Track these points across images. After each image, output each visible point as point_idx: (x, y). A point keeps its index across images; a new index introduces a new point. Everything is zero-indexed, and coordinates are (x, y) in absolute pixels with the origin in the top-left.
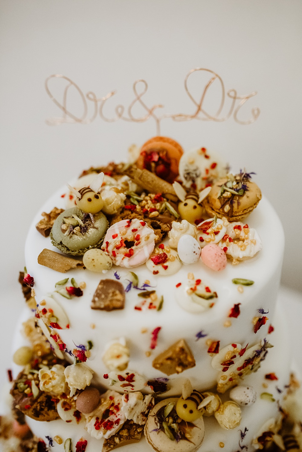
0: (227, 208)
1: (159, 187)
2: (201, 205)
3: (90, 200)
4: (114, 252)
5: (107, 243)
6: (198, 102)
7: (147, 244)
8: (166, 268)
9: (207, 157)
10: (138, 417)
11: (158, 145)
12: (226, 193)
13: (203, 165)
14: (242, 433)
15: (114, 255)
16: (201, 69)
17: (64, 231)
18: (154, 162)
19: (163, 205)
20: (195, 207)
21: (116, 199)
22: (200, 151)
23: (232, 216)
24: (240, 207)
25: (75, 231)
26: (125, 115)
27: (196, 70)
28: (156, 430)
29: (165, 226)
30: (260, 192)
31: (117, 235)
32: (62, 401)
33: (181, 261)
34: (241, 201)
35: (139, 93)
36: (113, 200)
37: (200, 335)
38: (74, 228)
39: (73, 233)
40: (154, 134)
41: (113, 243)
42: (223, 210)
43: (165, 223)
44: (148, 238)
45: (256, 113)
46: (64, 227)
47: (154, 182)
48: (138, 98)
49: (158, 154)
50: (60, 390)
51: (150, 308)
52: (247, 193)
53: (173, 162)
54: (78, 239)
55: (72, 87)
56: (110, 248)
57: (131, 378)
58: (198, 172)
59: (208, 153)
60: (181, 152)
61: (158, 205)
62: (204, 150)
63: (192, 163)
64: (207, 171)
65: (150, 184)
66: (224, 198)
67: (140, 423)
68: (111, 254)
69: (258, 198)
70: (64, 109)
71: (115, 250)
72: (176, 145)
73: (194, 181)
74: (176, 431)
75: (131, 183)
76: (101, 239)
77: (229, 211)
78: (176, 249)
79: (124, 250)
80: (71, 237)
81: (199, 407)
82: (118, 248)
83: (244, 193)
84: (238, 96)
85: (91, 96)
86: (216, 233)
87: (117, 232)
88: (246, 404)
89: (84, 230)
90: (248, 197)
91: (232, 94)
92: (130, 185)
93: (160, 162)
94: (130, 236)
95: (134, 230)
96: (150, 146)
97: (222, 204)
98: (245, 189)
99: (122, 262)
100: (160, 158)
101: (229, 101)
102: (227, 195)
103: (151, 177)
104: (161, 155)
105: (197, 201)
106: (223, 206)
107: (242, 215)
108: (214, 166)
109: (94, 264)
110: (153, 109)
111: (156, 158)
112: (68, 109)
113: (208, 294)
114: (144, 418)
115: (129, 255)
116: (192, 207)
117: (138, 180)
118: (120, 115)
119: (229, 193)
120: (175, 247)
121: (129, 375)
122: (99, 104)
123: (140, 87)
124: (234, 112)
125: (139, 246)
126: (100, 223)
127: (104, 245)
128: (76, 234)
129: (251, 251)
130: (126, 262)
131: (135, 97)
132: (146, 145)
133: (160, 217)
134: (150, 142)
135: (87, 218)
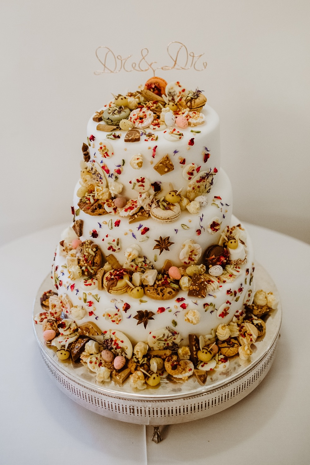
0: (189, 104)
1: (155, 98)
2: (176, 104)
3: (122, 99)
4: (134, 122)
5: (131, 117)
6: (175, 60)
7: (150, 118)
8: (159, 127)
9: (180, 86)
10: (146, 206)
11: (154, 81)
12: (188, 97)
13: (178, 90)
14: (201, 218)
15: (134, 123)
16: (175, 42)
17: (109, 113)
18: (152, 88)
19: (158, 105)
20: (173, 105)
21: (134, 101)
22: (176, 83)
23: (192, 109)
24: (195, 103)
25: (115, 112)
26: (137, 68)
27: (173, 43)
28: (156, 207)
29: (159, 113)
30: (206, 98)
31: (135, 115)
32: (107, 203)
33: (166, 125)
34: (195, 101)
35: (144, 56)
36: (133, 102)
37: (176, 152)
38: (114, 111)
39: (114, 114)
40: (153, 76)
41: (134, 118)
42: (187, 105)
43: (158, 112)
44: (150, 114)
45: (205, 65)
46: (110, 111)
47: (153, 95)
48: (144, 58)
49: (155, 84)
50: (106, 197)
51: (152, 140)
52: (199, 98)
53: (162, 89)
54: (117, 116)
55: (110, 52)
56: (132, 120)
57: (143, 180)
58: (175, 93)
59: (180, 84)
60: (166, 84)
61: (155, 105)
62: (178, 83)
63: (172, 88)
64: (180, 93)
65: (151, 96)
66: (187, 100)
67: (148, 209)
68: (133, 122)
69: (204, 100)
70: (104, 65)
71: (135, 120)
72: (164, 81)
73: (173, 97)
74: (166, 206)
75: (141, 97)
76: (127, 117)
77: (190, 106)
78: (164, 122)
79: (138, 120)
80: (113, 115)
81: (177, 194)
82: (136, 120)
83: (197, 97)
84: (194, 55)
85: (119, 57)
86: (183, 113)
87: (135, 113)
88: (203, 203)
89: (119, 112)
90: (199, 99)
91: (192, 55)
92: (140, 98)
93: (155, 89)
94: (141, 114)
95: (144, 112)
96: (150, 81)
97: (186, 102)
98: (198, 96)
99: (138, 125)
100: (155, 86)
101: (190, 58)
102: (189, 98)
103: (151, 93)
104: (156, 85)
105: (174, 103)
106: (187, 103)
107: (197, 108)
108: (184, 91)
109: (125, 124)
110: (151, 64)
111: (153, 86)
112: (106, 66)
113: (178, 133)
114: (150, 207)
115: (142, 122)
116: (172, 105)
117: (145, 94)
118: (134, 68)
119: (190, 97)
120: (164, 121)
121: (142, 178)
122: (123, 62)
123: (145, 52)
124: (193, 65)
125: (146, 118)
126: (127, 110)
127: (129, 118)
128: (116, 114)
129: (200, 120)
130: (140, 125)
131: (142, 58)
132: (148, 81)
133: (156, 109)
134: (150, 79)
135: (121, 108)
